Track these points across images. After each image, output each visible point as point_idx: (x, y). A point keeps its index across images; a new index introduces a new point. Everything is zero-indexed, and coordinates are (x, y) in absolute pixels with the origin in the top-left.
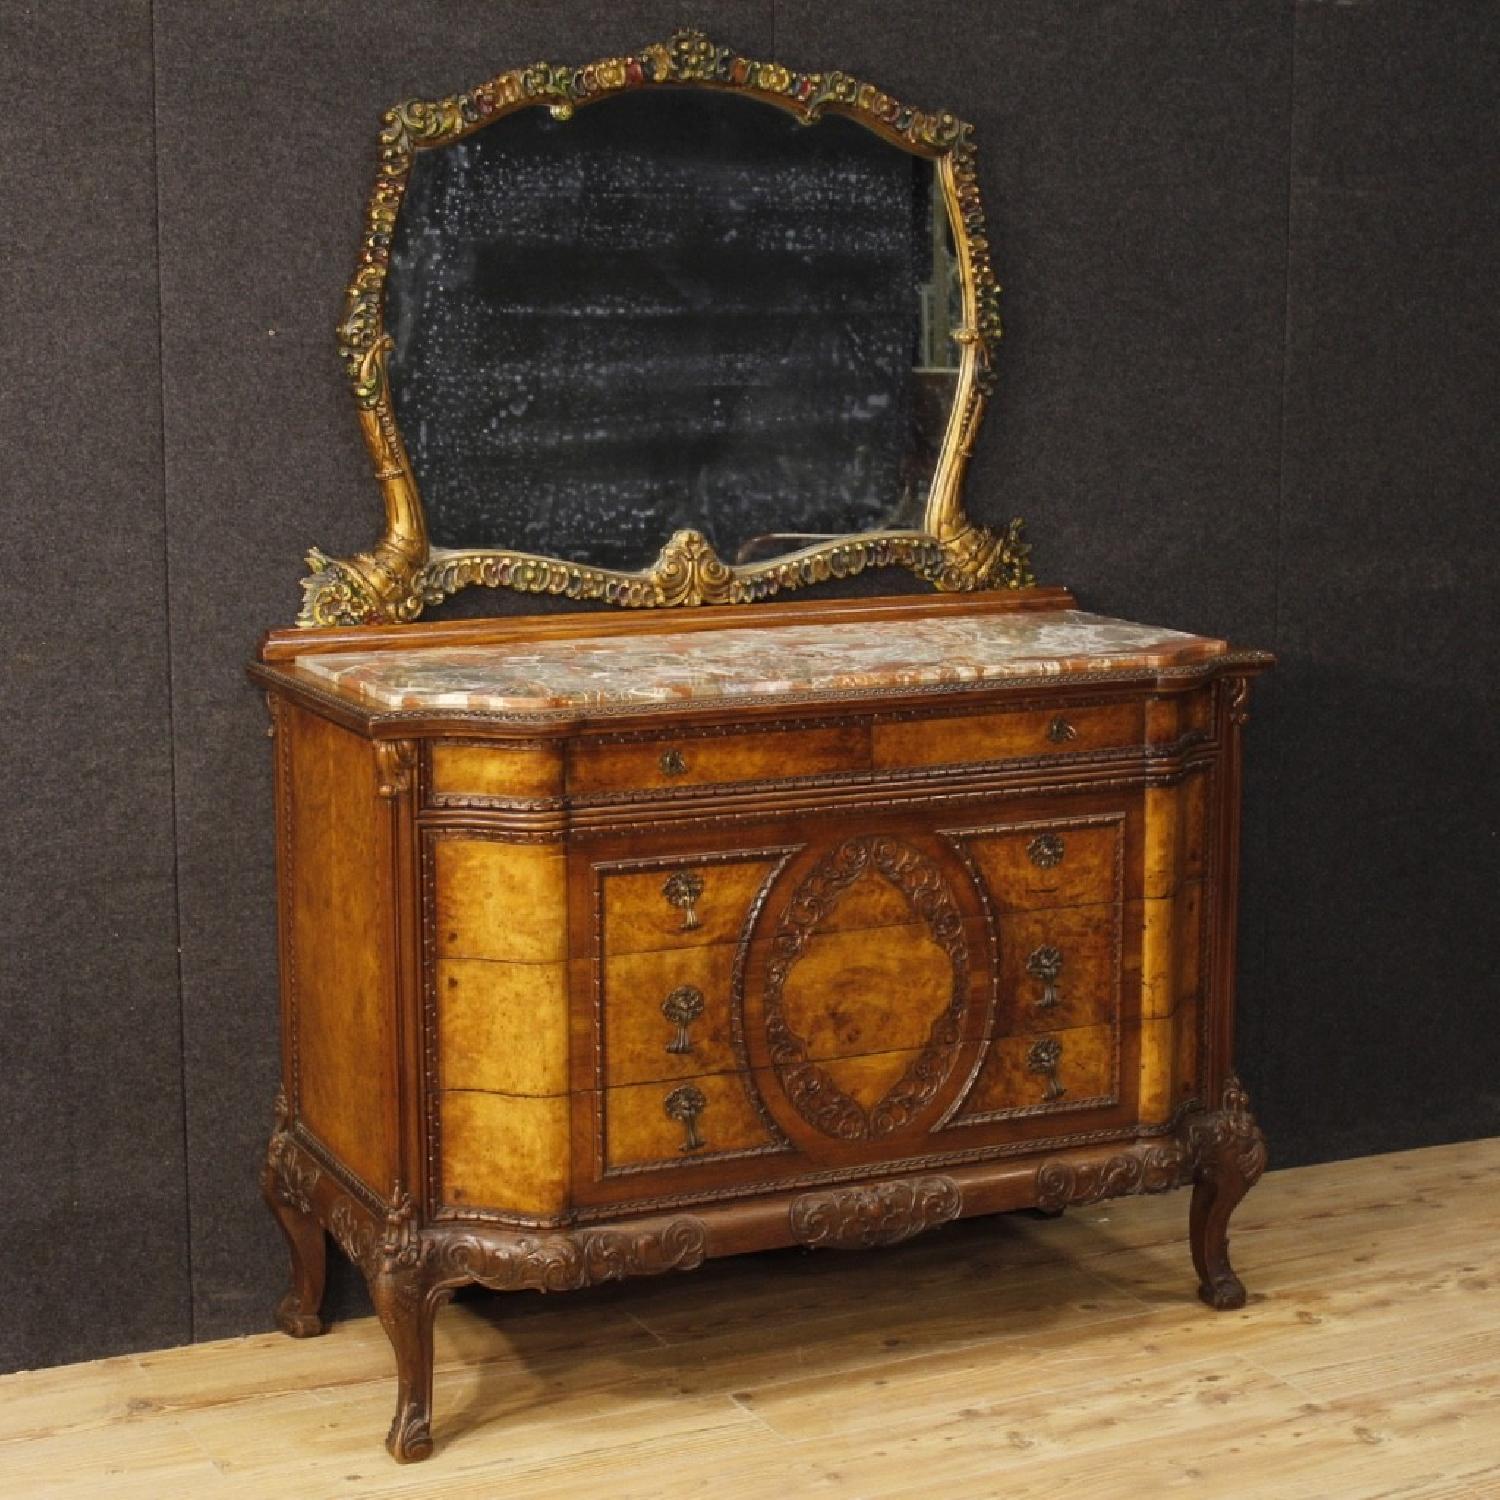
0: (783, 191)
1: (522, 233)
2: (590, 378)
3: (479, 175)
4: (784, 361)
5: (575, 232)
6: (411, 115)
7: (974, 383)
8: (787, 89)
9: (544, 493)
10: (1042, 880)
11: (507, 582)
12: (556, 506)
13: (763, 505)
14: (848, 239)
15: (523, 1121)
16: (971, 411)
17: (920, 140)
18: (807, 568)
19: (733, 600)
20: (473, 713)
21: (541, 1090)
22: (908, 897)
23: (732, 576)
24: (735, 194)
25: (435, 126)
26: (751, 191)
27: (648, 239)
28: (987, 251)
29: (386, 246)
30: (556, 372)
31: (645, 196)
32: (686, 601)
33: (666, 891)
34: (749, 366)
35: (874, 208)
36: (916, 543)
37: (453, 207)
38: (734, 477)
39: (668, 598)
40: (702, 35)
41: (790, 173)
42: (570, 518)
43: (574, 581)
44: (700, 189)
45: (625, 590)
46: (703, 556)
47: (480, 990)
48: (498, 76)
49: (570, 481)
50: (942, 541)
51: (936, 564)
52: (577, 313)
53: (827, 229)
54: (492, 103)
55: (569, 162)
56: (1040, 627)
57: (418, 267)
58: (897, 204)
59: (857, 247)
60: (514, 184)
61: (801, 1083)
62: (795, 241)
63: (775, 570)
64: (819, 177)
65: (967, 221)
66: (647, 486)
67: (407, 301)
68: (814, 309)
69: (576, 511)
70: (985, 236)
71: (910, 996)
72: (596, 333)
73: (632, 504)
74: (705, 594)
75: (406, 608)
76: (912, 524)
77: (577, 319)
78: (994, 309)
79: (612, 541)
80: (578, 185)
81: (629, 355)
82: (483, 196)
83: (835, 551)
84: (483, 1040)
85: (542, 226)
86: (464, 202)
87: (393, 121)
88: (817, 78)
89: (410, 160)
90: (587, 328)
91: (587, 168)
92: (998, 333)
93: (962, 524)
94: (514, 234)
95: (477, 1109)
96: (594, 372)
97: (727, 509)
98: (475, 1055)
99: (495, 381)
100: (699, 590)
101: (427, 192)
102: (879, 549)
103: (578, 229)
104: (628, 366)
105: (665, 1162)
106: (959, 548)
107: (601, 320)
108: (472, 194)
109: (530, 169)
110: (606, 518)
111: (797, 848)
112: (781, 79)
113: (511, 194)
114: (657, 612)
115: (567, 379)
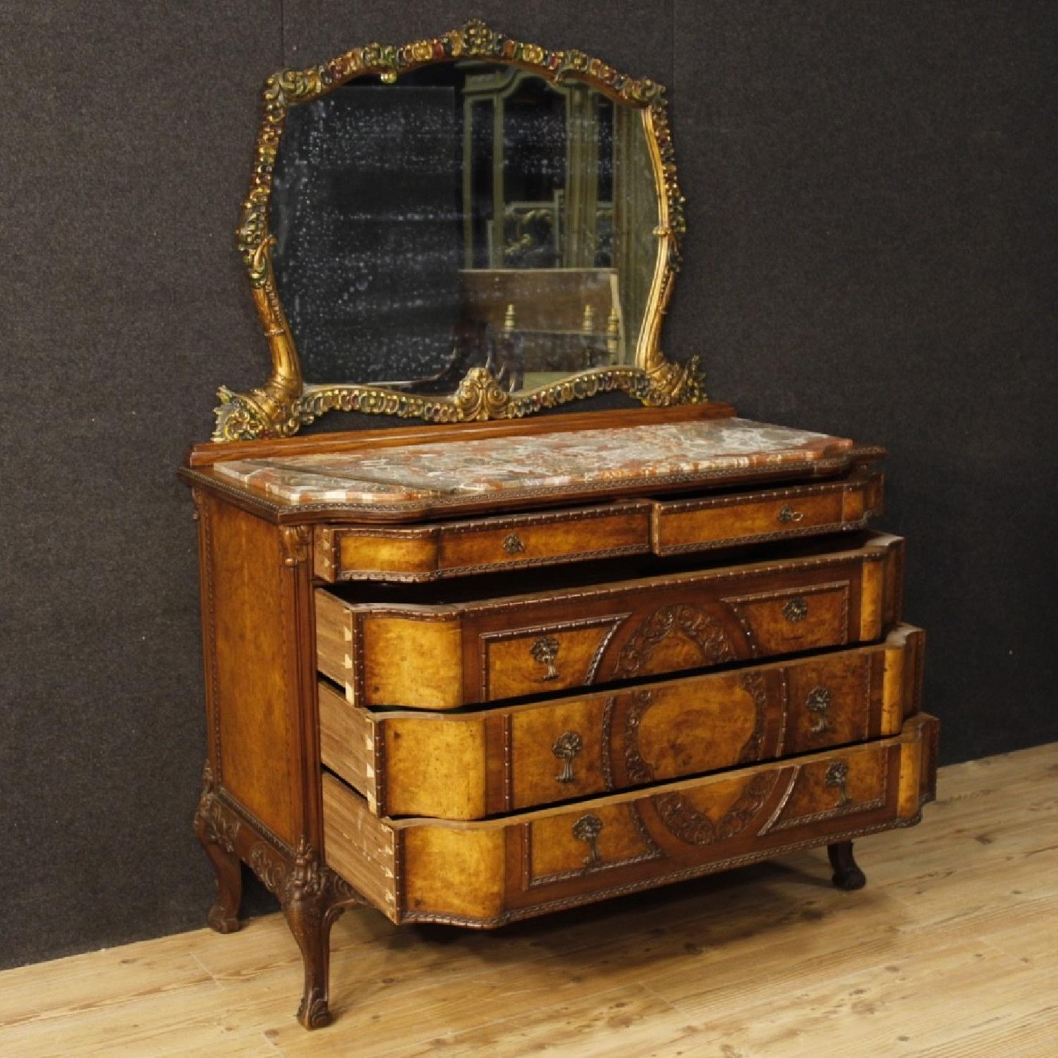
0: (539, 133)
1: (363, 162)
2: (411, 263)
3: (333, 122)
5: (399, 162)
6: (285, 80)
7: (667, 264)
8: (542, 62)
9: (381, 344)
10: (792, 630)
11: (357, 407)
12: (389, 352)
14: (583, 165)
15: (471, 849)
16: (665, 283)
17: (631, 97)
18: (559, 393)
19: (510, 416)
20: (351, 505)
21: (466, 815)
22: (701, 647)
23: (509, 399)
24: (507, 135)
25: (302, 88)
26: (517, 133)
27: (449, 166)
28: (676, 173)
29: (269, 173)
30: (387, 259)
31: (446, 136)
32: (478, 418)
33: (532, 652)
34: (517, 254)
35: (600, 144)
36: (631, 374)
37: (315, 145)
39: (466, 415)
40: (484, 24)
41: (544, 120)
42: (398, 361)
43: (402, 405)
44: (483, 132)
45: (437, 411)
46: (489, 386)
47: (418, 741)
48: (345, 52)
49: (398, 336)
50: (648, 372)
51: (644, 388)
52: (401, 218)
53: (569, 159)
54: (341, 72)
55: (394, 113)
56: (721, 431)
57: (292, 187)
58: (615, 141)
59: (589, 171)
60: (357, 129)
61: (669, 807)
62: (548, 166)
63: (538, 395)
64: (563, 122)
65: (662, 153)
66: (451, 338)
67: (284, 210)
69: (402, 357)
70: (674, 163)
71: (726, 729)
72: (415, 232)
73: (440, 351)
74: (491, 412)
75: (288, 426)
77: (401, 223)
78: (681, 213)
79: (428, 377)
80: (400, 129)
81: (437, 247)
82: (336, 137)
83: (578, 380)
84: (421, 778)
85: (377, 158)
86: (323, 141)
87: (273, 84)
88: (561, 54)
89: (285, 112)
90: (408, 229)
91: (406, 117)
92: (683, 229)
93: (661, 360)
94: (357, 163)
95: (433, 839)
96: (413, 259)
97: (504, 353)
98: (413, 789)
99: (346, 266)
100: (487, 410)
101: (297, 135)
102: (607, 379)
103: (401, 160)
104: (437, 255)
105: (573, 872)
106: (658, 377)
107: (417, 223)
108: (328, 135)
109: (367, 118)
110: (423, 361)
111: (625, 616)
112: (538, 55)
113: (355, 135)
114: (459, 425)
115: (395, 264)
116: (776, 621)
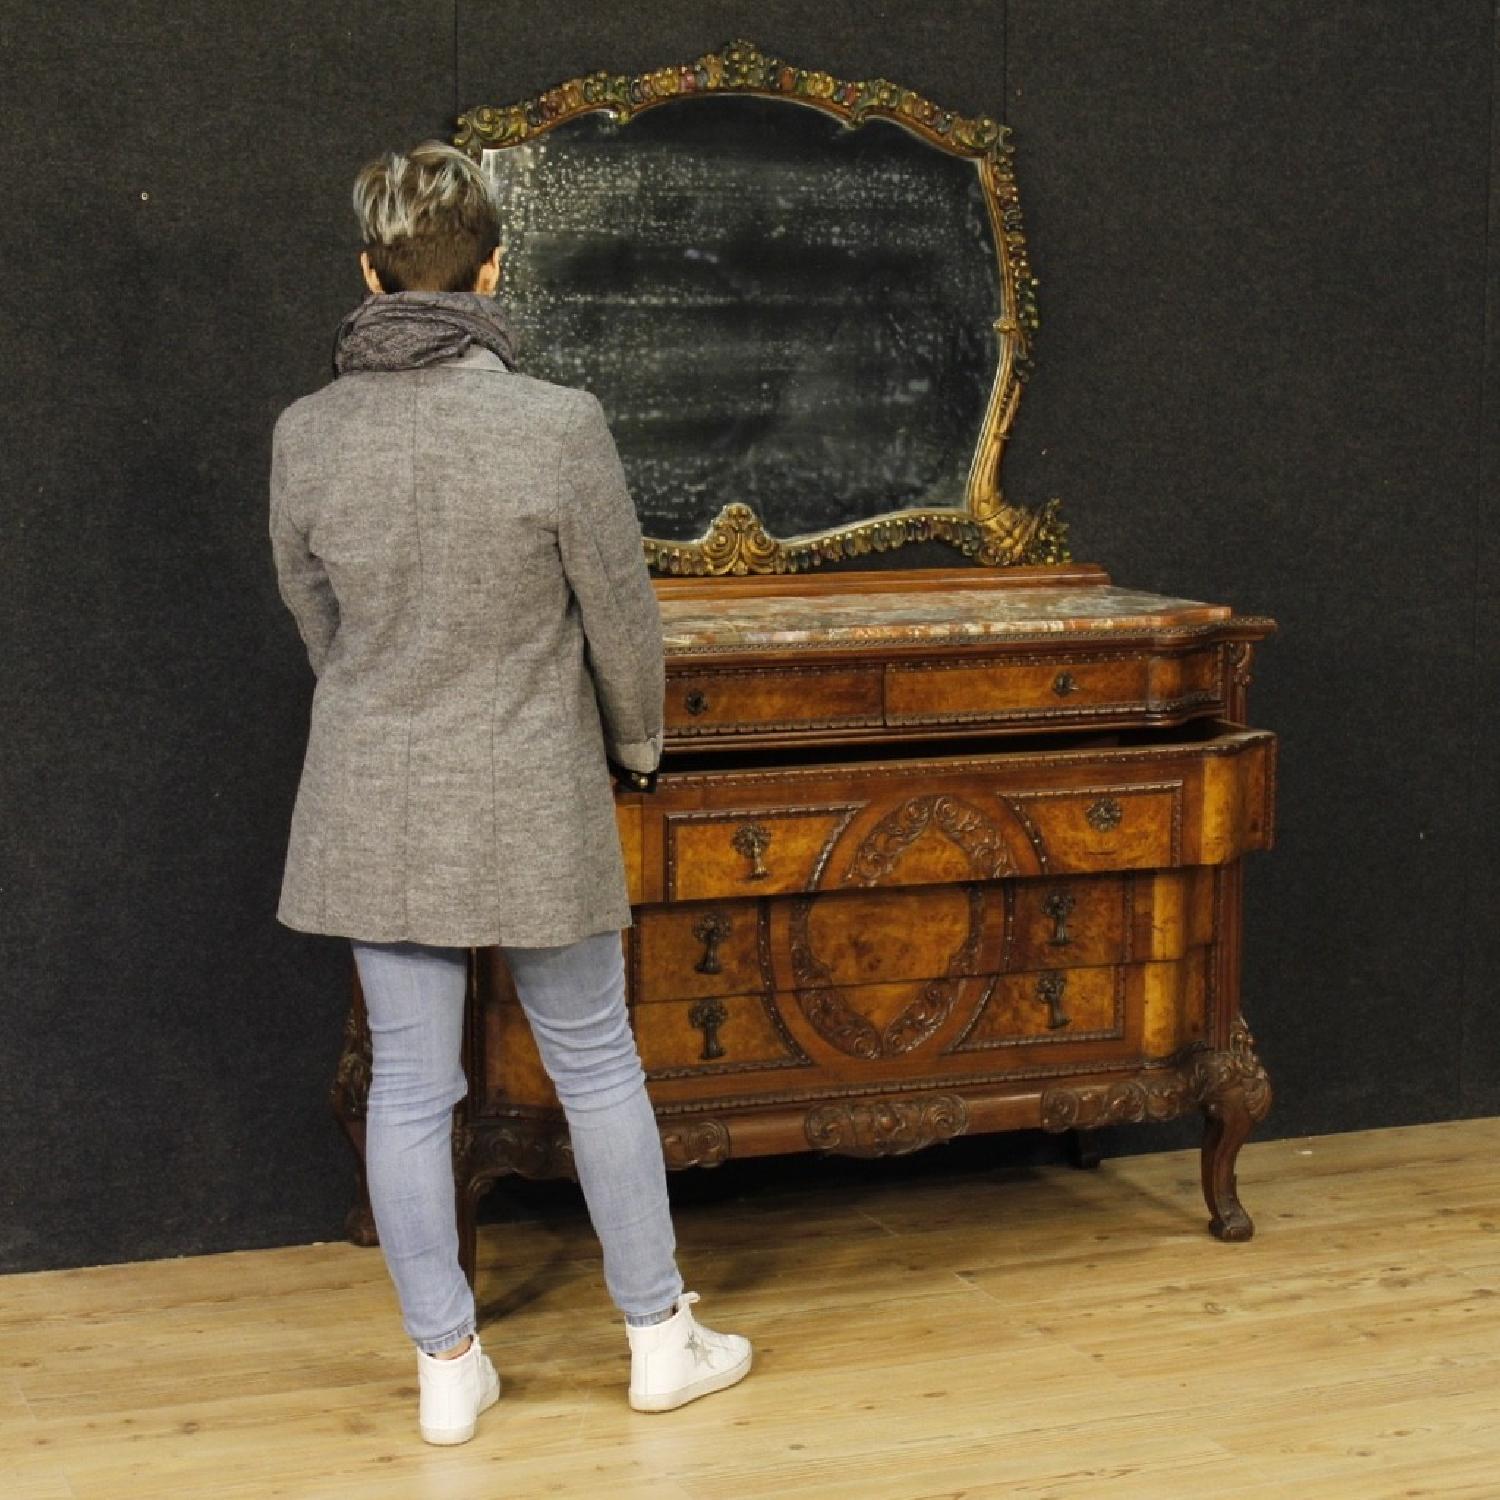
0: (829, 190)
1: (583, 228)
2: (646, 362)
3: (543, 174)
4: (829, 348)
5: (632, 228)
6: (480, 120)
7: (1011, 370)
8: (833, 96)
10: (1100, 842)
13: (807, 483)
14: (891, 234)
16: (1008, 396)
17: (960, 143)
18: (850, 541)
19: (778, 570)
22: (968, 854)
23: (778, 548)
24: (783, 193)
25: (501, 129)
26: (798, 190)
27: (701, 233)
28: (1024, 247)
30: (613, 356)
31: (698, 194)
32: (734, 570)
33: (735, 842)
34: (795, 353)
35: (916, 207)
36: (954, 519)
37: (519, 204)
38: (781, 456)
39: (716, 567)
40: (752, 46)
41: (835, 173)
44: (750, 188)
45: (676, 559)
46: (751, 528)
48: (561, 85)
50: (981, 518)
51: (974, 540)
52: (633, 302)
53: (870, 226)
54: (555, 110)
55: (626, 163)
58: (938, 202)
59: (899, 242)
60: (575, 182)
62: (840, 235)
63: (819, 543)
64: (863, 176)
65: (1006, 218)
66: (699, 463)
68: (858, 300)
70: (1022, 232)
71: (929, 930)
72: (652, 320)
73: (683, 480)
74: (752, 564)
76: (951, 502)
77: (633, 308)
78: (1031, 301)
79: (664, 513)
80: (635, 184)
81: (682, 341)
82: (547, 194)
83: (877, 526)
85: (601, 222)
86: (528, 200)
87: (464, 125)
88: (861, 85)
90: (642, 315)
91: (643, 168)
92: (1035, 323)
93: (1000, 503)
94: (575, 229)
96: (649, 356)
97: (773, 485)
100: (746, 560)
102: (919, 525)
103: (635, 225)
104: (682, 352)
106: (996, 525)
107: (654, 309)
108: (536, 192)
109: (590, 170)
110: (659, 492)
111: (861, 805)
112: (826, 88)
113: (573, 192)
114: (707, 579)
115: (623, 362)
116: (1075, 827)
